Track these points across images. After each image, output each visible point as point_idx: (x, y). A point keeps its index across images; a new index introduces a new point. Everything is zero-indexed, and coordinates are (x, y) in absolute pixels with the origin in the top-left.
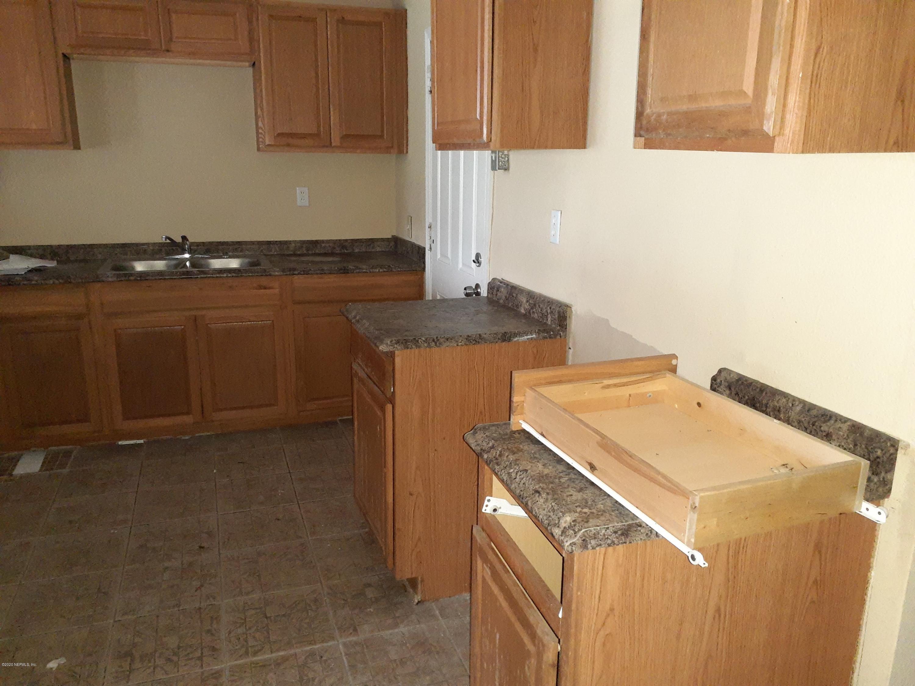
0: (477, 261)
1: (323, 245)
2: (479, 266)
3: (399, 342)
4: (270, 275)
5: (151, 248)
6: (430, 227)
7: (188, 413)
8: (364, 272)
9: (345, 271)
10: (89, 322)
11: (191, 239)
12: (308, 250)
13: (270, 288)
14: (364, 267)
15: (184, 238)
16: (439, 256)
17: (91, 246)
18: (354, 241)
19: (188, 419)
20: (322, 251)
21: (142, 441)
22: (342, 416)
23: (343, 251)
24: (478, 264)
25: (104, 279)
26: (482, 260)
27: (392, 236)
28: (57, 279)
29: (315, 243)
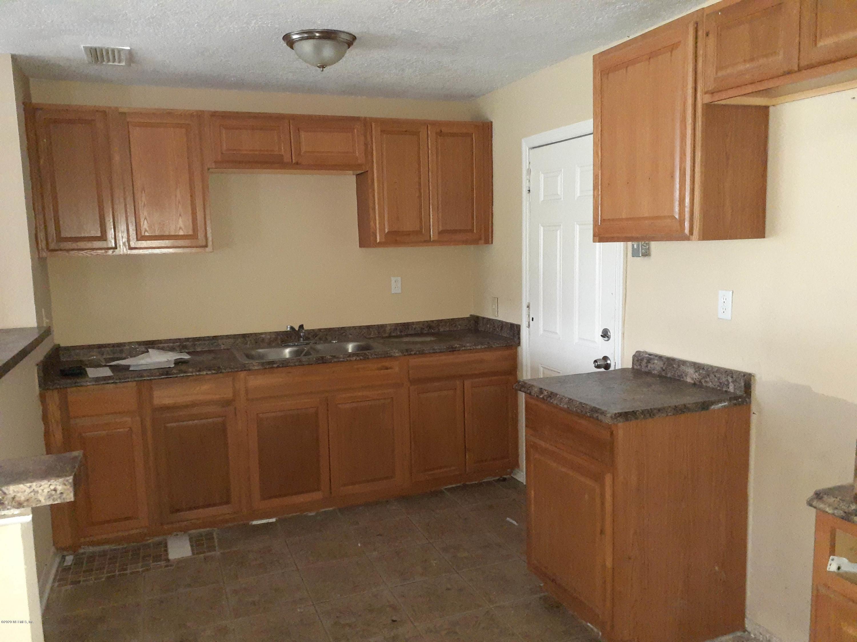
0: (605, 334)
1: (414, 326)
2: (608, 340)
3: (621, 415)
4: (391, 356)
5: (269, 337)
6: (528, 307)
7: (318, 490)
8: (468, 349)
9: (452, 350)
10: (235, 409)
11: (306, 328)
12: (401, 332)
13: (391, 368)
14: (468, 345)
15: (301, 327)
16: (541, 332)
17: (215, 338)
18: (440, 322)
19: (317, 496)
20: (412, 332)
21: (273, 520)
22: (446, 486)
23: (430, 331)
24: (606, 339)
25: (251, 368)
26: (612, 334)
27: (471, 315)
28: (210, 370)
29: (406, 326)
